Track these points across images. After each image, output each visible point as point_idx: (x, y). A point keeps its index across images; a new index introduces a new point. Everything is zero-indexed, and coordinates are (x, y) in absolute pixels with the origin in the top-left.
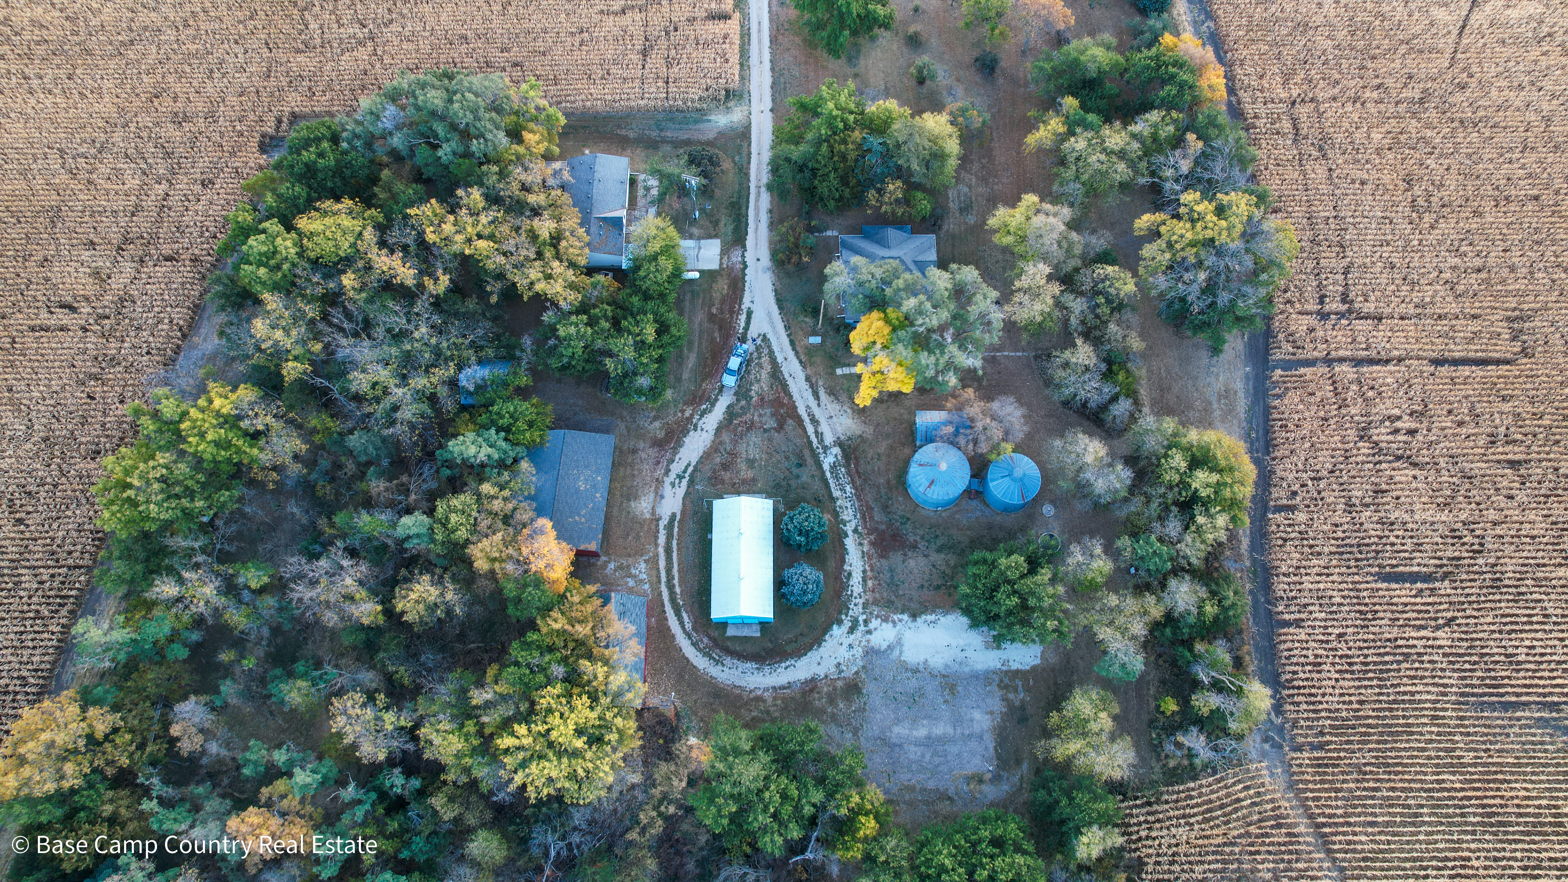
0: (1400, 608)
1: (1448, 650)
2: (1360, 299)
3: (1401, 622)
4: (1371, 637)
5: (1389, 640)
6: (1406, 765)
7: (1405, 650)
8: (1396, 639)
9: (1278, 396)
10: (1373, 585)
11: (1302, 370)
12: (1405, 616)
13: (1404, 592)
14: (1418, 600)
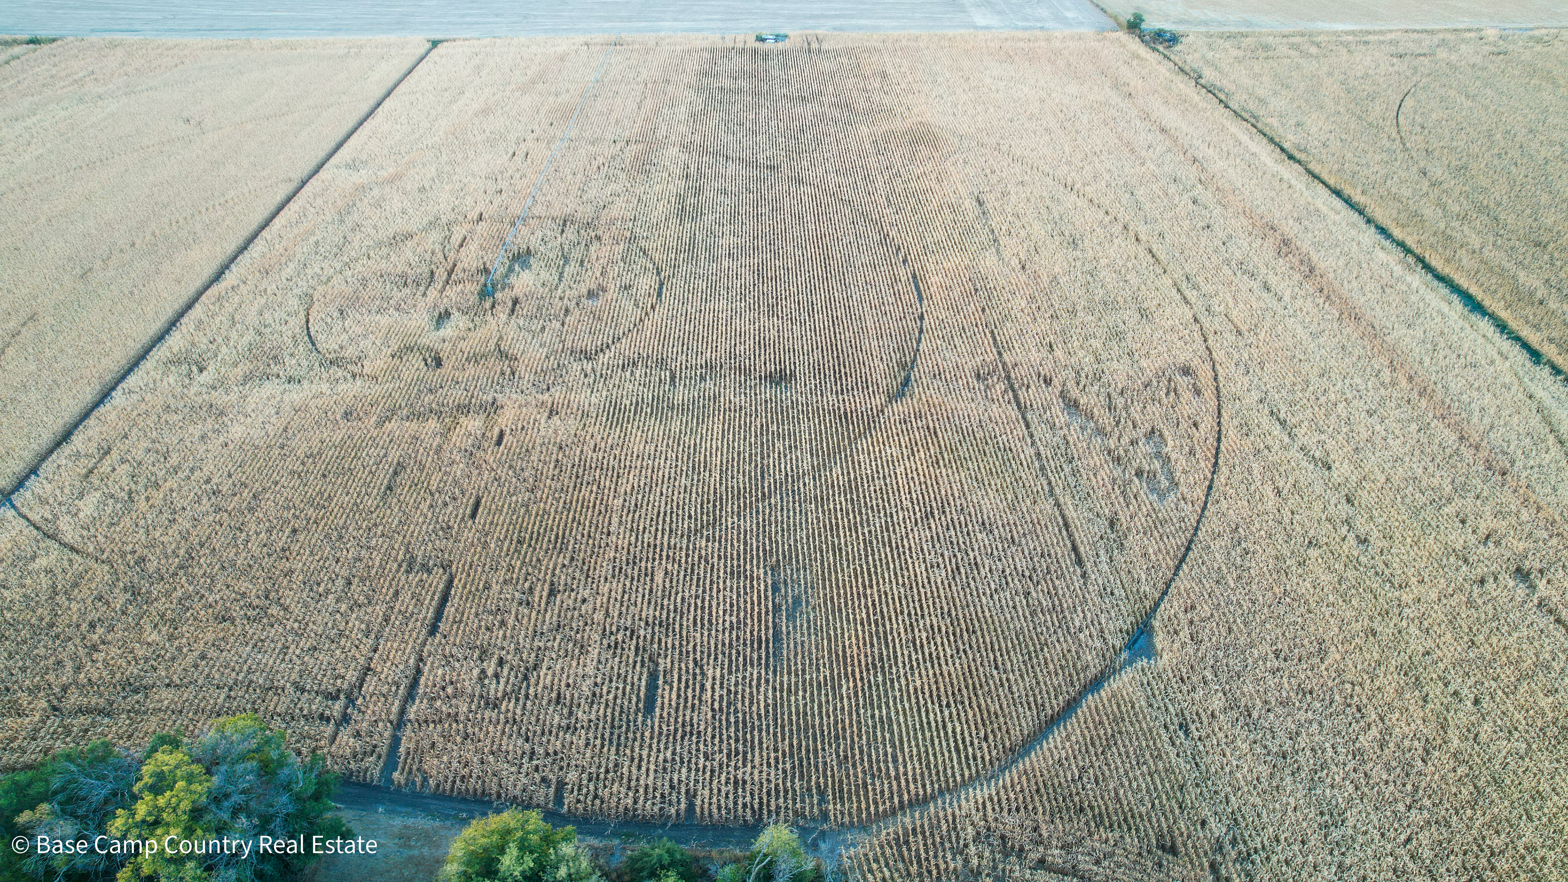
0: (682, 701)
1: (725, 671)
2: (339, 681)
3: (696, 702)
4: (710, 730)
5: (714, 717)
6: (836, 722)
7: (725, 704)
8: (713, 710)
9: (425, 780)
10: (657, 720)
11: (402, 750)
12: (690, 698)
13: (667, 696)
14: (675, 685)
